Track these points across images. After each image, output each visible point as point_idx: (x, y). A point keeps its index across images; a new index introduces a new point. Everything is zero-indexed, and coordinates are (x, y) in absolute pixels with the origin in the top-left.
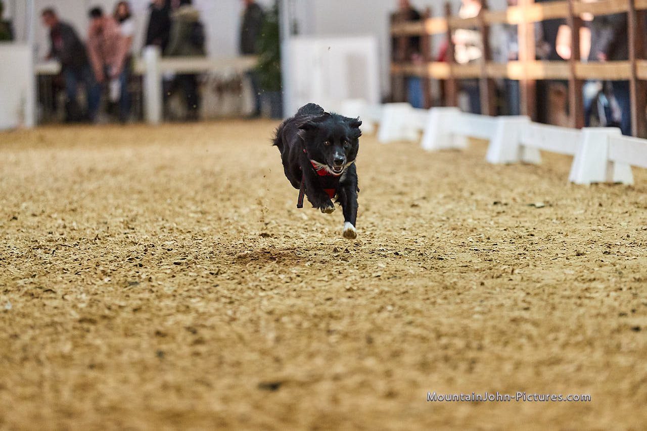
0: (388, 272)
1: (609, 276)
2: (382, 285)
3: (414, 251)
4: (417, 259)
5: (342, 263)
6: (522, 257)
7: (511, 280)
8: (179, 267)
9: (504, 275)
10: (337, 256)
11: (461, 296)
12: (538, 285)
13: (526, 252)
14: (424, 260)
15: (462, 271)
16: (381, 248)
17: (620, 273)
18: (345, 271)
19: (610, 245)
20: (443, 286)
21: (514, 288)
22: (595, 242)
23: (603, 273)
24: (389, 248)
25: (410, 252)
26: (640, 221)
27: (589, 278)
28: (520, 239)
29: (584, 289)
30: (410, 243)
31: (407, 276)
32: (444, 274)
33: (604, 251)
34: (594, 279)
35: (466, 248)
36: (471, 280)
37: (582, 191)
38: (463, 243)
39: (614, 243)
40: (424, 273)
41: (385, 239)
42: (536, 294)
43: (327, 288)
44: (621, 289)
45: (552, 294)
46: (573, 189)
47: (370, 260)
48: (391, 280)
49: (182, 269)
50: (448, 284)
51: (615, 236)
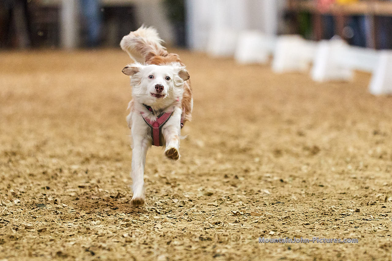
0: (273, 198)
3: (298, 178)
4: (300, 186)
5: (232, 189)
7: (384, 207)
8: (83, 191)
9: (378, 202)
10: (227, 182)
14: (306, 187)
15: (340, 198)
18: (234, 196)
21: (387, 215)
31: (290, 202)
32: (324, 201)
40: (306, 199)
43: (216, 212)
47: (257, 186)
49: (85, 193)
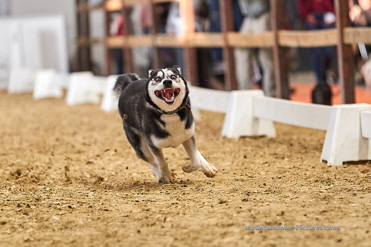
0: (61, 224)
1: (245, 221)
2: (55, 236)
3: (84, 204)
4: (86, 211)
5: (24, 217)
6: (175, 207)
7: (163, 227)
9: (157, 223)
10: (20, 211)
11: (120, 243)
12: (185, 231)
13: (178, 202)
14: (92, 211)
15: (123, 220)
16: (57, 203)
17: (254, 218)
18: (25, 224)
19: (249, 193)
20: (105, 234)
21: (165, 235)
22: (236, 190)
23: (240, 218)
24: (64, 202)
25: (81, 205)
26: (277, 170)
27: (228, 224)
28: (175, 190)
29: (223, 233)
30: (82, 197)
31: (77, 227)
32: (108, 224)
33: (243, 198)
34: (232, 225)
35: (129, 199)
36: (130, 229)
37: (231, 145)
38: (127, 195)
39: (252, 191)
40: (92, 223)
41: (62, 194)
42: (183, 240)
43: (9, 239)
44: (253, 233)
45: (196, 238)
46: (223, 143)
47: (47, 213)
48: (63, 231)
50: (110, 233)
51: (255, 184)
